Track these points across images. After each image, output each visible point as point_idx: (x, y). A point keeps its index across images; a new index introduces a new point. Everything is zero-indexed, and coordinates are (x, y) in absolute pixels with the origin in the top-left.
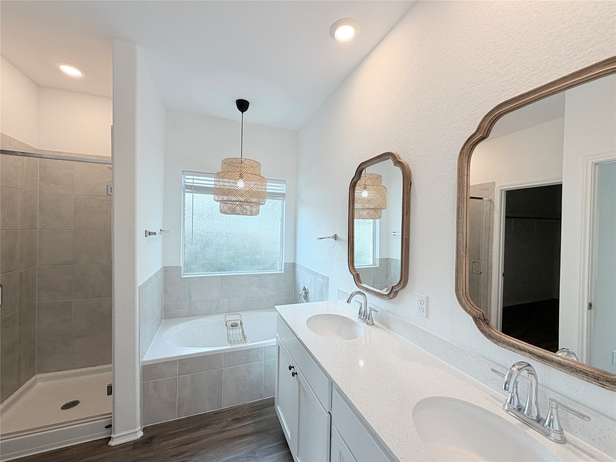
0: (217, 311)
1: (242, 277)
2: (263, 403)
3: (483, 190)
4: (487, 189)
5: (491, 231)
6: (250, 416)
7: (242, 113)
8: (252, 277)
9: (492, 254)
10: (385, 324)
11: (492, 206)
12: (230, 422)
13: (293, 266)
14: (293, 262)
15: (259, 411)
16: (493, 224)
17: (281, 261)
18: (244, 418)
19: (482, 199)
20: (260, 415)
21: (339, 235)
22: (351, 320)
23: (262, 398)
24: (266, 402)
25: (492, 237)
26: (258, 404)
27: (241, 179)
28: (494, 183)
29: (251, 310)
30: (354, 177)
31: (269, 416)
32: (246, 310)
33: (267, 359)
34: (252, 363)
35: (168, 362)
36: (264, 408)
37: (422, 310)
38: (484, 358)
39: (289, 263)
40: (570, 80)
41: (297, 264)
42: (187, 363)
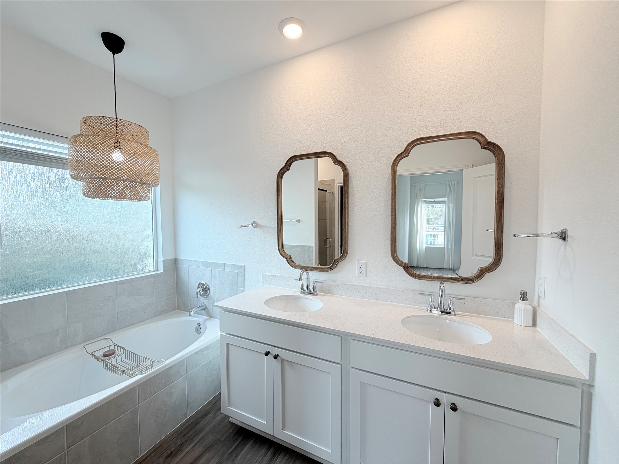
0: (64, 346)
1: (103, 287)
2: (192, 421)
3: (327, 185)
4: (329, 185)
5: (333, 216)
6: (186, 441)
7: (114, 54)
8: (120, 285)
9: (334, 232)
10: (327, 291)
11: (333, 197)
12: (165, 461)
13: (174, 263)
14: (173, 258)
15: (193, 431)
16: (334, 210)
17: (157, 258)
18: (180, 448)
19: (326, 191)
20: (197, 433)
21: (258, 222)
22: (297, 296)
23: (187, 418)
24: (194, 419)
25: (334, 220)
26: (186, 425)
27: (118, 149)
28: (334, 180)
29: (121, 329)
30: (283, 168)
31: (209, 427)
32: (113, 331)
33: (189, 371)
34: (173, 383)
35: (47, 437)
36: (196, 424)
37: (362, 272)
38: (408, 290)
39: (169, 259)
40: (453, 136)
41: (180, 259)
42: (82, 423)
